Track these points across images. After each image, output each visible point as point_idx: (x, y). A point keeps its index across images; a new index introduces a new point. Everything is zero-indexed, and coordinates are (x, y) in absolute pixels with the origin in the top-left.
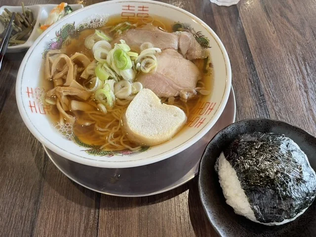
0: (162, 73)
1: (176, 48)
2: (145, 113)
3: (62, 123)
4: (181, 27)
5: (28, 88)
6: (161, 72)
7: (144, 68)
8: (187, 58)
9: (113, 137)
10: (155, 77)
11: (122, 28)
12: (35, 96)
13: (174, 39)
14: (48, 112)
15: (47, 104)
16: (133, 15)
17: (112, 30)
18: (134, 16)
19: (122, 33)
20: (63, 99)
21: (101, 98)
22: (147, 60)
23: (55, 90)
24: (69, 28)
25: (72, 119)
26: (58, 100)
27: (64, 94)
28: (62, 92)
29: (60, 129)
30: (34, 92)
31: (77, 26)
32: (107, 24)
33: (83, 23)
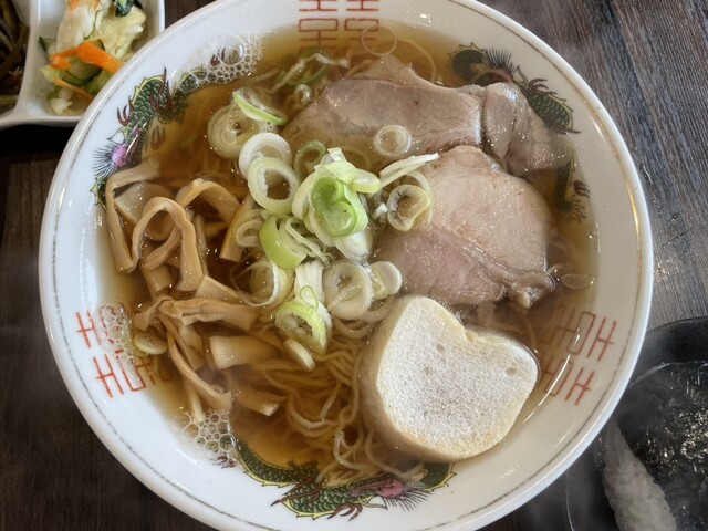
0: (449, 228)
1: (478, 140)
2: (427, 370)
3: (198, 416)
4: (480, 62)
5: (78, 316)
6: (444, 222)
7: (396, 217)
8: (510, 172)
9: (344, 443)
10: (431, 241)
11: (307, 76)
12: (103, 336)
13: (470, 111)
14: (151, 377)
15: (141, 355)
16: (333, 24)
17: (278, 86)
18: (336, 30)
19: (313, 95)
20: (186, 334)
21: (293, 324)
22: (402, 188)
23: (158, 311)
24: (152, 89)
25: (223, 399)
26: (170, 340)
27: (186, 321)
28: (180, 316)
29: (199, 436)
30: (99, 325)
31: (174, 81)
32: (262, 66)
33: (190, 69)
